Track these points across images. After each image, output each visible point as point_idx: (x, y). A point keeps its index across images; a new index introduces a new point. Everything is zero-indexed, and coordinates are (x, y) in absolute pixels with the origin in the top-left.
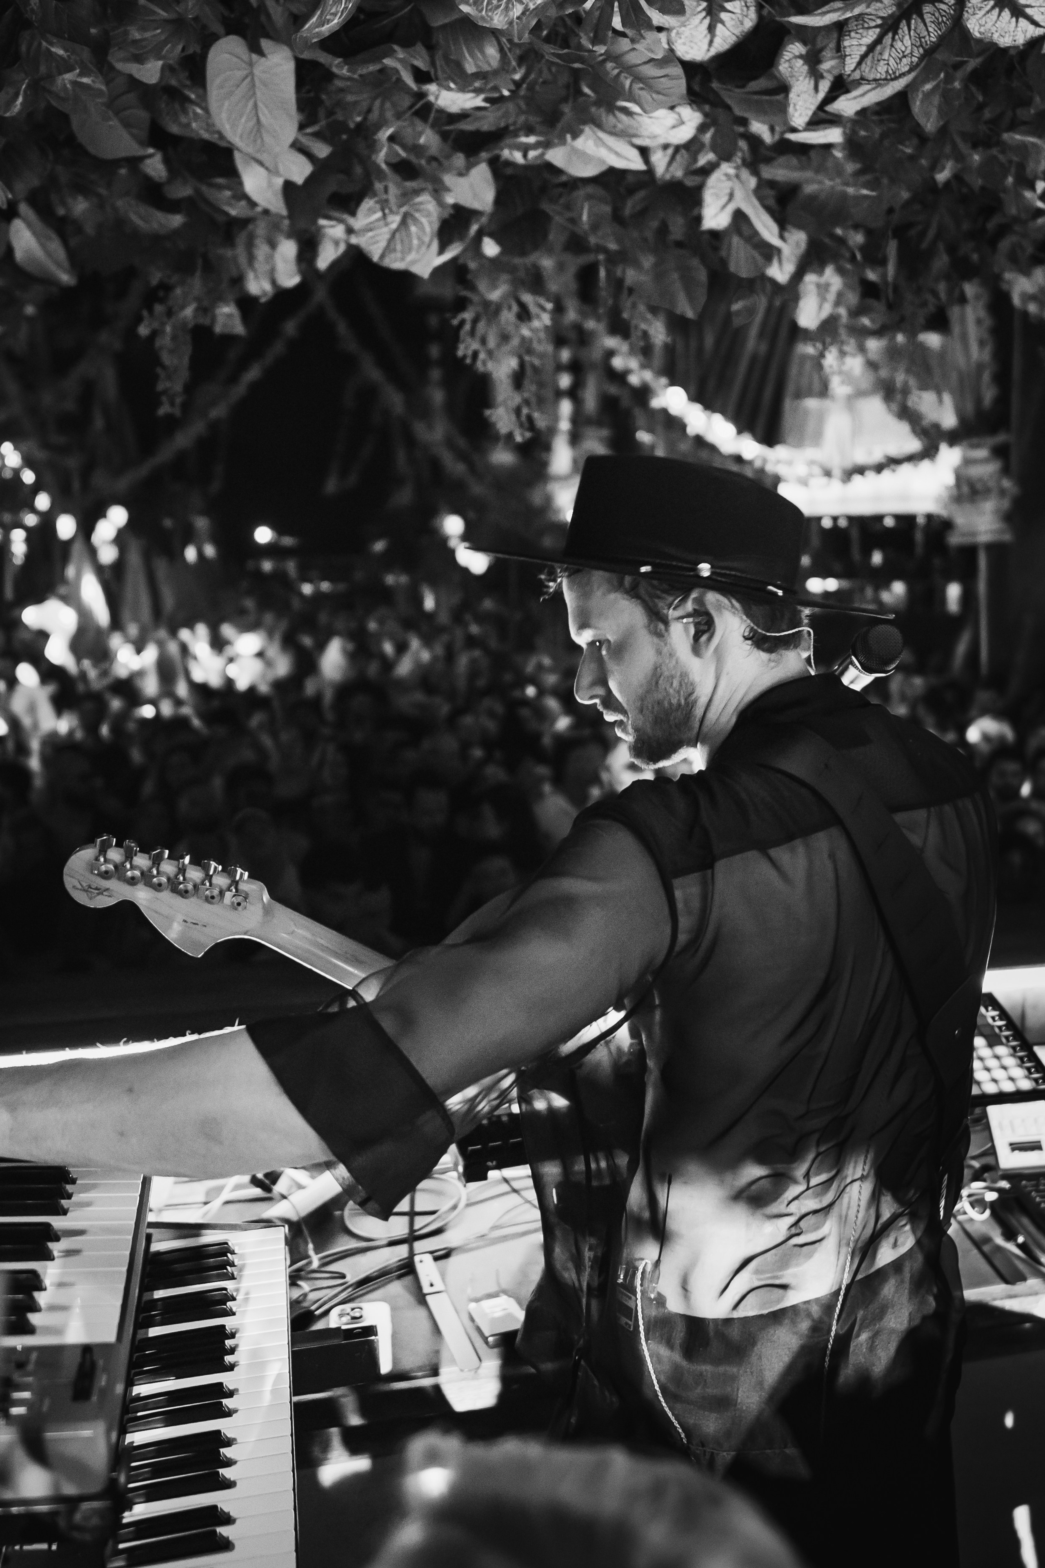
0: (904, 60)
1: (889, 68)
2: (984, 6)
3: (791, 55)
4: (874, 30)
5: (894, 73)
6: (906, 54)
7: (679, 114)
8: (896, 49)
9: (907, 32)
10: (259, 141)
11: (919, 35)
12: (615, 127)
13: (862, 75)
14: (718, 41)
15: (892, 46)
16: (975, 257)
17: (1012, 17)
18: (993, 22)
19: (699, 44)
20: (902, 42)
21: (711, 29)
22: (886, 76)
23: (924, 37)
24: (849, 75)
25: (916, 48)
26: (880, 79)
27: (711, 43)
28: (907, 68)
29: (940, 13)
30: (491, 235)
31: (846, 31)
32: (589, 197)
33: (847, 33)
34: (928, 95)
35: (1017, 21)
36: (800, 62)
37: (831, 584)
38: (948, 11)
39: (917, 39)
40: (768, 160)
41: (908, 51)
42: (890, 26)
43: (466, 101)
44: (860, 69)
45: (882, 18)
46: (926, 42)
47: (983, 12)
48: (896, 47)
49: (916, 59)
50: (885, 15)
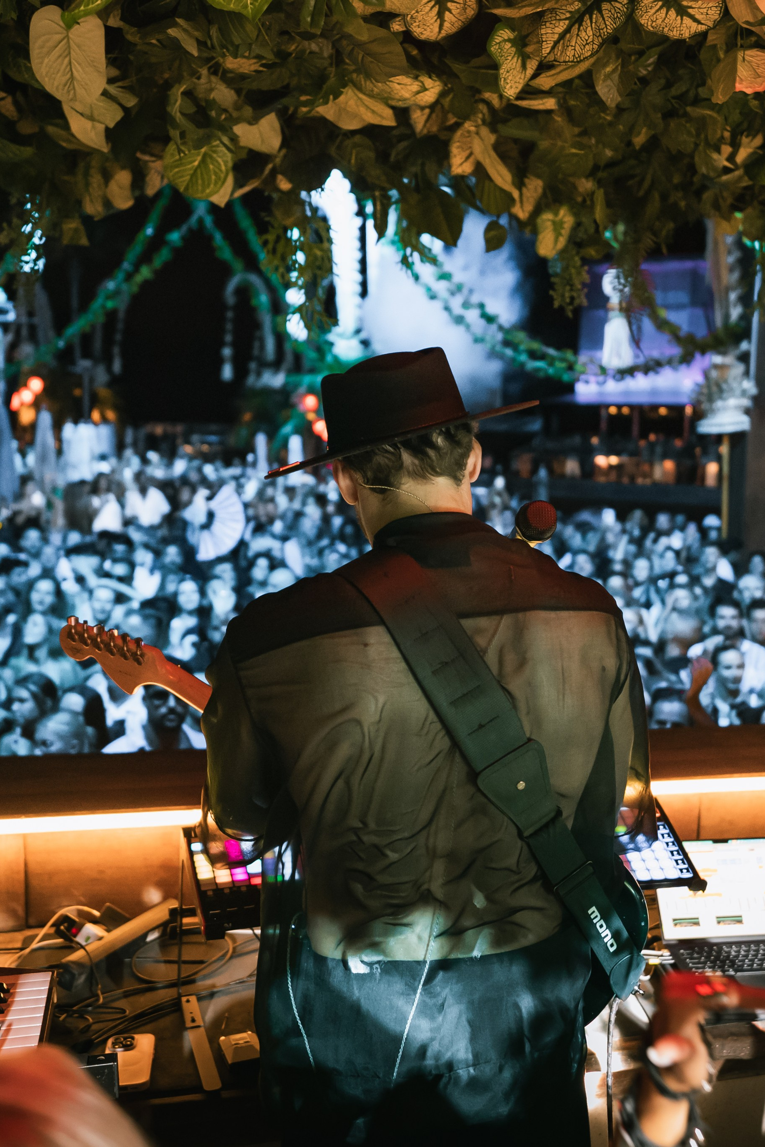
0: (587, 46)
1: (576, 52)
2: (654, 6)
3: (500, 39)
4: (564, 21)
5: (579, 57)
6: (588, 42)
7: (422, 82)
8: (581, 38)
9: (589, 24)
10: (72, 92)
11: (599, 27)
12: (372, 91)
13: (555, 58)
14: (447, 25)
15: (578, 35)
16: (683, 204)
17: (677, 16)
18: (663, 19)
19: (431, 27)
20: (586, 32)
21: (440, 15)
22: (574, 59)
23: (603, 29)
24: (545, 57)
25: (596, 38)
26: (569, 61)
27: (441, 27)
28: (589, 53)
29: (615, 10)
30: (283, 174)
31: (543, 22)
32: (355, 145)
33: (544, 24)
34: (608, 76)
35: (682, 19)
36: (508, 45)
37: (614, 460)
38: (622, 9)
39: (598, 31)
40: (505, 121)
41: (590, 40)
42: (577, 20)
43: (251, 65)
44: (554, 53)
45: (570, 12)
46: (604, 33)
47: (653, 11)
48: (580, 36)
49: (597, 46)
50: (573, 10)
